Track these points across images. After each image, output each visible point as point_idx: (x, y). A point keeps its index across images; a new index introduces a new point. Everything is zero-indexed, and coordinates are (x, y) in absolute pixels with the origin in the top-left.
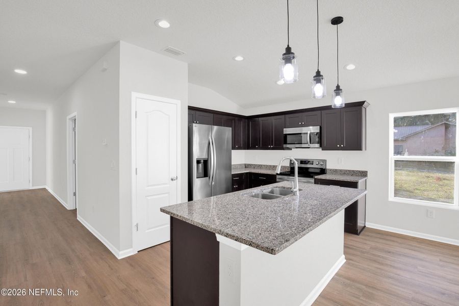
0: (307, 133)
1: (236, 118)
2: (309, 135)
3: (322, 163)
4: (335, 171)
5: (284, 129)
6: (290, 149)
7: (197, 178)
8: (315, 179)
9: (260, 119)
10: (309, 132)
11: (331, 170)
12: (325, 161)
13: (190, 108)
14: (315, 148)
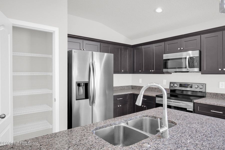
0: (186, 58)
1: (122, 47)
2: (187, 60)
3: (201, 87)
4: (216, 96)
5: (164, 55)
6: (170, 73)
7: (76, 100)
8: (194, 103)
9: (143, 47)
10: (188, 57)
11: (211, 93)
12: (204, 85)
13: (70, 36)
14: (194, 72)
